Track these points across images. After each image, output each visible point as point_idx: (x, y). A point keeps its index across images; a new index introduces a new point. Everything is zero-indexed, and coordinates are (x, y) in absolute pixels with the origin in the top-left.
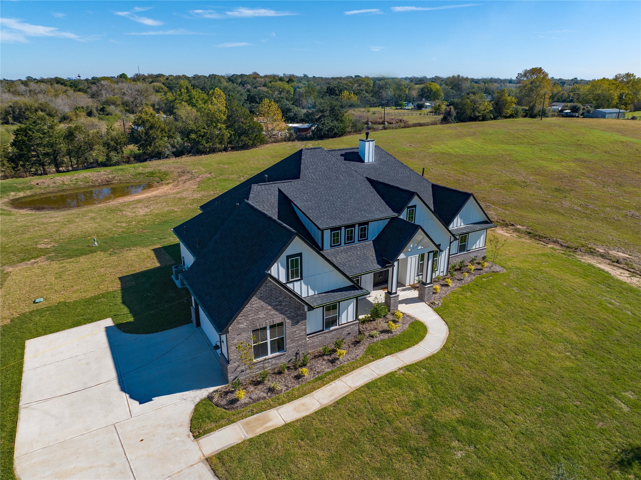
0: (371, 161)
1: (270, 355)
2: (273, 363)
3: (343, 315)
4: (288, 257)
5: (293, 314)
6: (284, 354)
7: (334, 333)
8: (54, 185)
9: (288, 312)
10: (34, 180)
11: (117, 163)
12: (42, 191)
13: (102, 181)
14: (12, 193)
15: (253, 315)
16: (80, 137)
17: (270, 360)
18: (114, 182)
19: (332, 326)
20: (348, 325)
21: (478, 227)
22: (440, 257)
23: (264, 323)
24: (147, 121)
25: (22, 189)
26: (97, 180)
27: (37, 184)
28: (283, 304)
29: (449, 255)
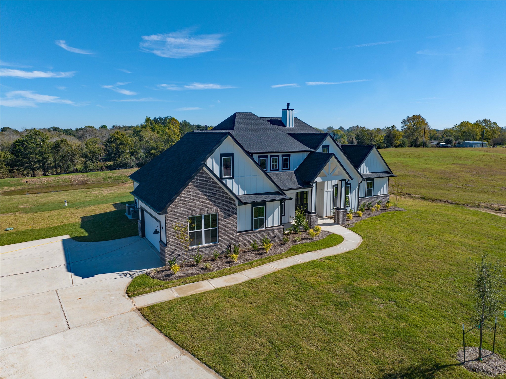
0: (291, 126)
1: (204, 245)
2: (207, 252)
3: (269, 219)
4: (222, 155)
5: (225, 207)
6: (217, 245)
7: (261, 234)
8: (40, 183)
9: (221, 205)
10: (24, 180)
11: (92, 170)
12: (30, 187)
13: (79, 181)
14: (6, 188)
15: (189, 201)
16: (64, 148)
17: (204, 249)
18: (88, 183)
19: (259, 228)
20: (273, 228)
21: (381, 175)
22: (351, 195)
23: (199, 211)
24: (118, 138)
25: (15, 185)
26: (74, 181)
27: (27, 182)
28: (217, 196)
29: (359, 197)
